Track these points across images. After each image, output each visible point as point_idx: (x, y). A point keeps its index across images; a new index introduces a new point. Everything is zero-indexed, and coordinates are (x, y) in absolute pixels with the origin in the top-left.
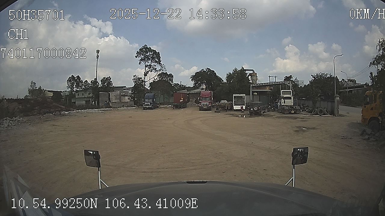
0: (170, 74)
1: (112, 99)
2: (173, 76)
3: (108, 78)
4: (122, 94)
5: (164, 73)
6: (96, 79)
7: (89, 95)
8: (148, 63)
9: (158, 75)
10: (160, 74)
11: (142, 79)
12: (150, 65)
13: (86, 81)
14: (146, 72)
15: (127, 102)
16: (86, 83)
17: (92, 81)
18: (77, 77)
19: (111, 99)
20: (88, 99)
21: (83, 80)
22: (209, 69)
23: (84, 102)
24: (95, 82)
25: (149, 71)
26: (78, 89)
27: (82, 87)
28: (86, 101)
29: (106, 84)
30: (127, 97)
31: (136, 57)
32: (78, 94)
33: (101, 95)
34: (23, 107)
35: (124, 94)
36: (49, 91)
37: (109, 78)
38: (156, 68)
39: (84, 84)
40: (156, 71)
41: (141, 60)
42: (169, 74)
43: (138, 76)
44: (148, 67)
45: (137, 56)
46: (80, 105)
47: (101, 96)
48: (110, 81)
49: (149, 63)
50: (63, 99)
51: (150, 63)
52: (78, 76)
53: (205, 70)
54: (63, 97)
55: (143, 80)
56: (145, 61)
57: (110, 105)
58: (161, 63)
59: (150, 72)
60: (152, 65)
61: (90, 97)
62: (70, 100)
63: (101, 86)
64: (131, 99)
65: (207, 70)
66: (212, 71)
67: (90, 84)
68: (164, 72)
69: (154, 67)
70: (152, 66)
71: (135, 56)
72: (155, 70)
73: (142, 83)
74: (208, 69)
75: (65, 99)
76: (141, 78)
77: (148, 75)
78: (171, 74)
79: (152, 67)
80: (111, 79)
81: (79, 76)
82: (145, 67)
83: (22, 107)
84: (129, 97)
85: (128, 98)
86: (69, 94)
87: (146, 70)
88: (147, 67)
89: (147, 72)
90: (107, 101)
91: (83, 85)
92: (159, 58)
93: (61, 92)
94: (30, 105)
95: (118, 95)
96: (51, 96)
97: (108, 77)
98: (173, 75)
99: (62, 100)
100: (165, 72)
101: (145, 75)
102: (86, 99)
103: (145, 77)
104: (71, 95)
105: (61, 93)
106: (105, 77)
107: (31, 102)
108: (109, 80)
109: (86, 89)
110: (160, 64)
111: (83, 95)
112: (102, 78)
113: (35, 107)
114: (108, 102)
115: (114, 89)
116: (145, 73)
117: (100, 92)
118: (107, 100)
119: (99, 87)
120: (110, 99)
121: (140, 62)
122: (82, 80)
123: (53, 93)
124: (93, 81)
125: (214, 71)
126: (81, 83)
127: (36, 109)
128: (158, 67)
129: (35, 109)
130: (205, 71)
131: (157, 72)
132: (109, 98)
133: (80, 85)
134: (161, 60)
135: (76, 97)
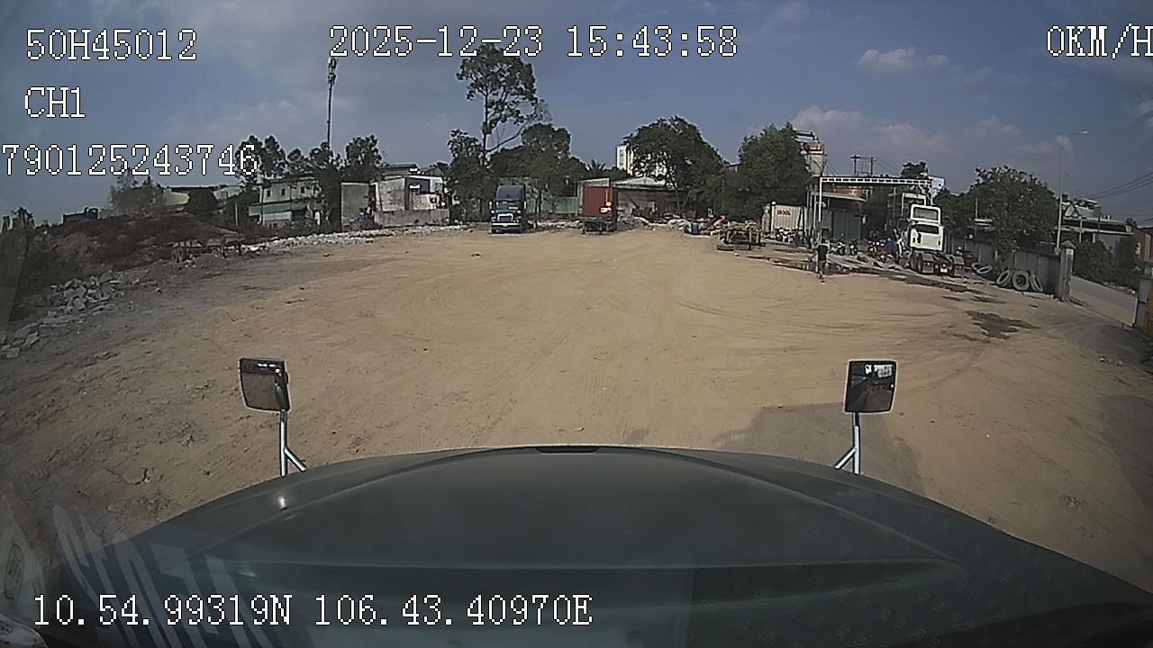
0: (559, 130)
1: (381, 201)
2: (569, 136)
3: (368, 140)
4: (411, 187)
5: (543, 126)
6: (325, 145)
7: (303, 191)
8: (494, 94)
9: (524, 132)
10: (530, 128)
11: (477, 143)
12: (501, 103)
13: (297, 151)
14: (488, 122)
15: (430, 210)
16: (296, 157)
17: (313, 151)
18: (267, 141)
19: (378, 203)
20: (300, 206)
21: (284, 149)
22: (682, 120)
23: (289, 213)
24: (323, 153)
25: (497, 120)
26: (268, 176)
27: (282, 170)
28: (292, 211)
29: (359, 159)
30: (428, 196)
31: (461, 79)
32: (269, 192)
33: (346, 190)
34: (104, 244)
35: (418, 187)
36: (174, 190)
37: (371, 142)
38: (518, 112)
39: (289, 161)
40: (517, 121)
41: (476, 85)
42: (556, 129)
43: (465, 134)
44: (494, 107)
45: (462, 76)
46: (275, 225)
47: (345, 196)
48: (373, 149)
49: (497, 94)
50: (220, 208)
51: (500, 95)
52: (271, 137)
53: (669, 124)
54: (221, 205)
55: (480, 145)
56: (487, 90)
57: (376, 220)
58: (535, 96)
59: (500, 122)
60: (506, 101)
61: (307, 198)
62: (243, 211)
63: (348, 164)
64: (440, 203)
65: (676, 123)
66: (690, 126)
67: (307, 159)
68: (543, 124)
69: (512, 107)
70: (506, 104)
71: (458, 75)
72: (517, 116)
73: (478, 154)
74: (677, 119)
75: (225, 209)
76: (475, 140)
77: (493, 131)
78: (564, 130)
79: (506, 107)
80: (375, 142)
81: (275, 138)
82: (487, 107)
83: (101, 244)
84: (433, 196)
85: (431, 200)
86: (237, 194)
87: (489, 116)
88: (491, 107)
89: (491, 122)
90: (366, 209)
91: (287, 163)
92: (530, 82)
93: (213, 189)
94: (124, 236)
95: (400, 190)
96: (181, 205)
97: (368, 136)
98: (569, 133)
99: (216, 212)
100: (547, 123)
101: (487, 130)
102: (294, 206)
103: (485, 137)
104: (249, 196)
105: (215, 193)
106: (359, 138)
107: (128, 226)
108: (371, 146)
109: (294, 176)
110: (532, 98)
111: (283, 194)
112: (352, 142)
113: (142, 240)
114: (368, 212)
115: (386, 173)
116: (485, 123)
117: (343, 184)
118: (364, 207)
119: (338, 168)
120: (374, 203)
121: (470, 92)
122: (282, 151)
123: (189, 195)
124: (316, 152)
125: (695, 127)
126: (280, 160)
127: (147, 246)
128: (526, 109)
129: (144, 246)
130: (669, 127)
131: (522, 122)
132: (370, 199)
133: (277, 165)
134: (535, 87)
135: (264, 201)
